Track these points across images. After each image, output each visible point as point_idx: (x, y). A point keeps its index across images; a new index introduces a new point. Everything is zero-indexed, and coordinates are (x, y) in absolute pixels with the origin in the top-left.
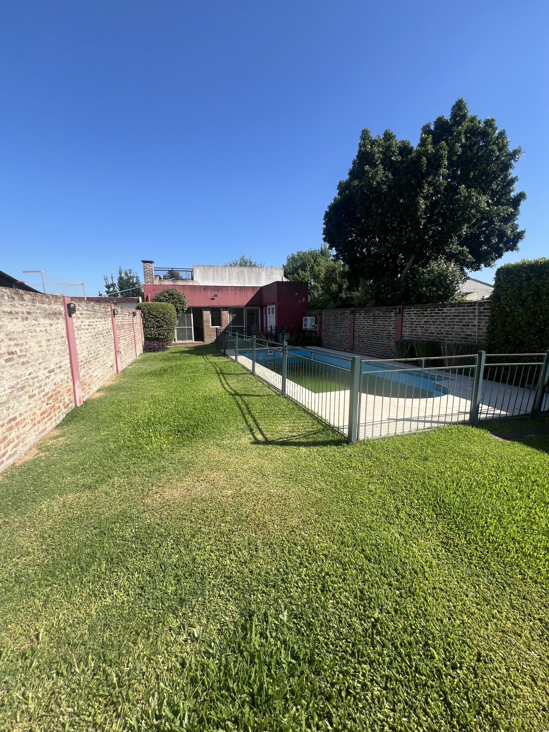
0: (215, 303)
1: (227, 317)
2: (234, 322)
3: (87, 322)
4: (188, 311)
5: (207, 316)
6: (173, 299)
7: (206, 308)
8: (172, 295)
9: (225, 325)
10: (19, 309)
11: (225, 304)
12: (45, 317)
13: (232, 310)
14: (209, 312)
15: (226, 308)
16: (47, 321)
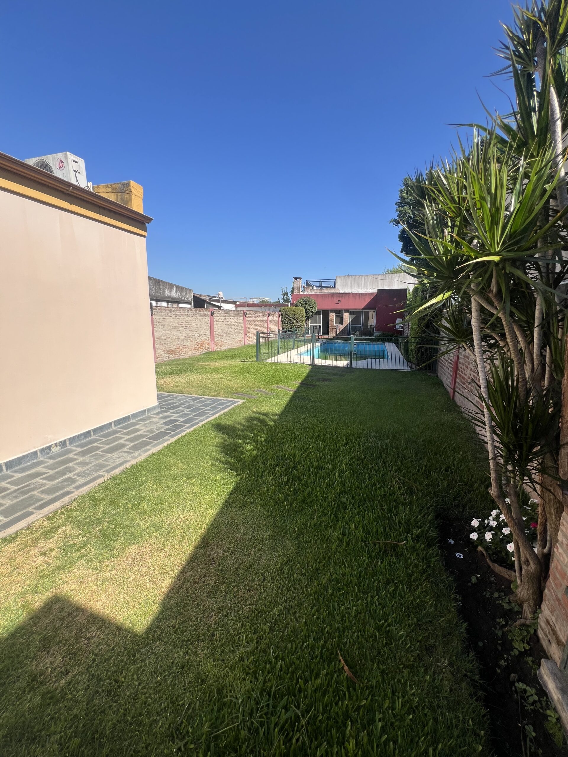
0: (339, 307)
1: (347, 318)
2: (353, 321)
3: (223, 318)
4: (318, 312)
5: (333, 316)
6: (306, 304)
7: (332, 311)
8: (306, 301)
9: (345, 324)
10: (190, 314)
11: (347, 308)
12: (200, 316)
13: (352, 312)
14: (334, 314)
15: (347, 311)
16: (201, 318)
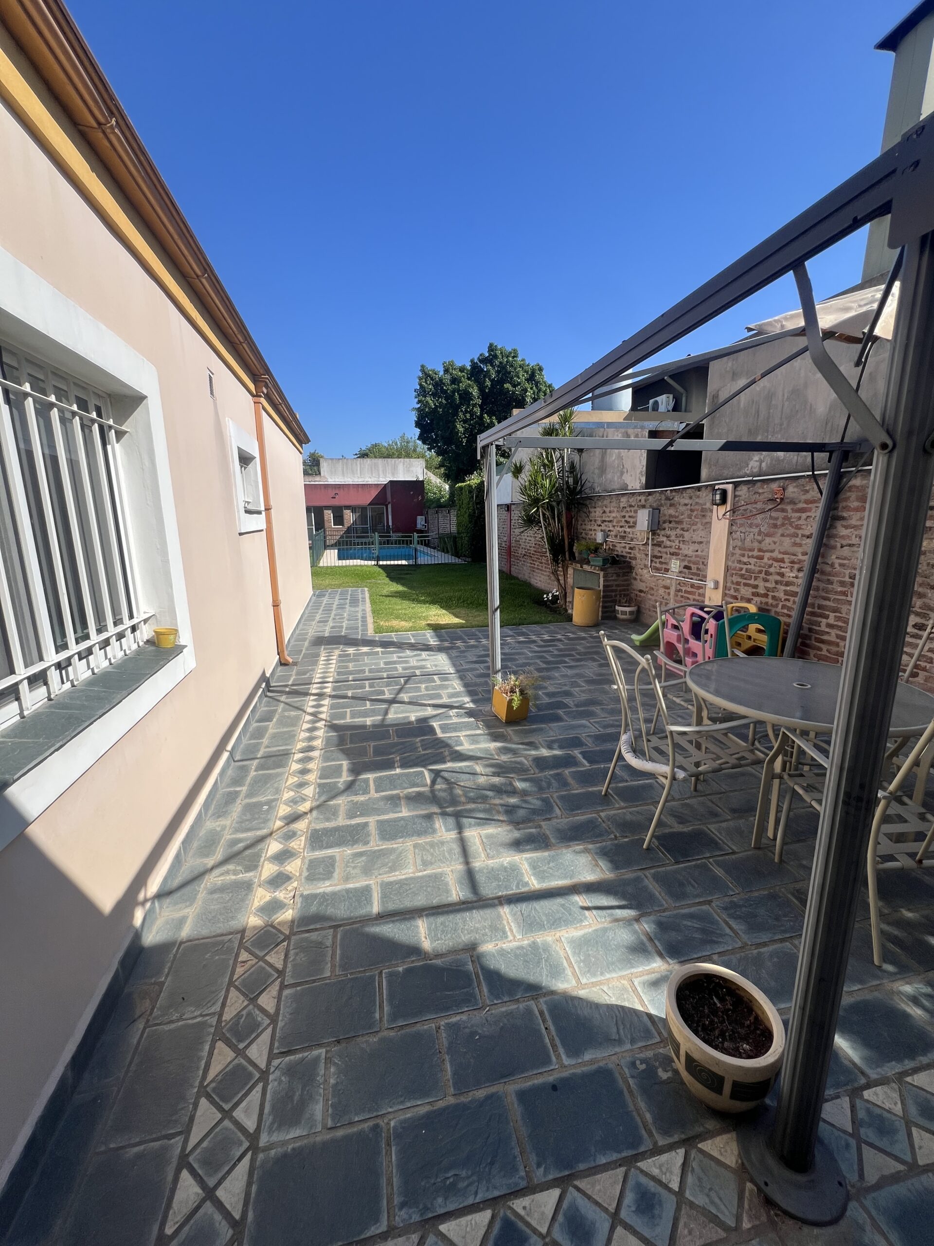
0: (336, 502)
1: (350, 517)
2: (357, 521)
5: (329, 515)
7: (328, 508)
9: (347, 525)
11: (347, 503)
13: (353, 509)
14: (330, 512)
15: (347, 507)
